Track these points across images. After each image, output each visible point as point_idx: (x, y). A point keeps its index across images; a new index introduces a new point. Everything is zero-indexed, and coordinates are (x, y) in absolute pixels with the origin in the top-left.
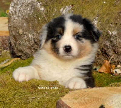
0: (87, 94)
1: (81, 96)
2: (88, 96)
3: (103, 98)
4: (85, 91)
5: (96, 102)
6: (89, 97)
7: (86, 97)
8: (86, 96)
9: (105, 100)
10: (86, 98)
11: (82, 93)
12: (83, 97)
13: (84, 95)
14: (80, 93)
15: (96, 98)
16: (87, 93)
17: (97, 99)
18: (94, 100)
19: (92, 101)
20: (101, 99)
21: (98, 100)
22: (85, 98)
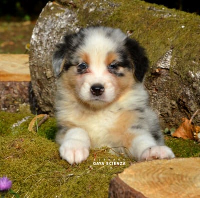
0: (162, 168)
1: (152, 171)
2: (164, 172)
3: (190, 175)
4: (158, 164)
5: (179, 181)
6: (166, 174)
7: (161, 173)
8: (161, 171)
9: (195, 178)
10: (161, 176)
11: (153, 167)
12: (156, 174)
13: (157, 170)
14: (151, 166)
15: (178, 175)
16: (163, 166)
17: (180, 177)
18: (174, 179)
19: (172, 179)
20: (186, 177)
21: (182, 179)
22: (158, 174)
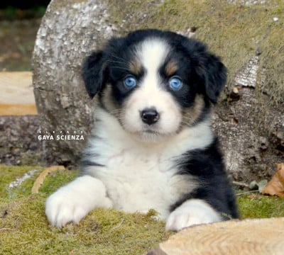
0: (227, 234)
1: (212, 238)
2: (229, 239)
3: (267, 242)
4: (223, 228)
5: (250, 250)
6: (231, 241)
7: (224, 240)
8: (224, 238)
9: (274, 247)
10: (223, 244)
11: (214, 232)
12: (216, 242)
13: (218, 236)
14: (210, 231)
15: (250, 243)
16: (228, 231)
17: (252, 246)
18: (243, 248)
19: (240, 248)
20: (262, 244)
21: (255, 248)
22: (220, 243)
